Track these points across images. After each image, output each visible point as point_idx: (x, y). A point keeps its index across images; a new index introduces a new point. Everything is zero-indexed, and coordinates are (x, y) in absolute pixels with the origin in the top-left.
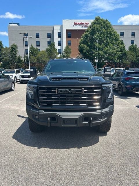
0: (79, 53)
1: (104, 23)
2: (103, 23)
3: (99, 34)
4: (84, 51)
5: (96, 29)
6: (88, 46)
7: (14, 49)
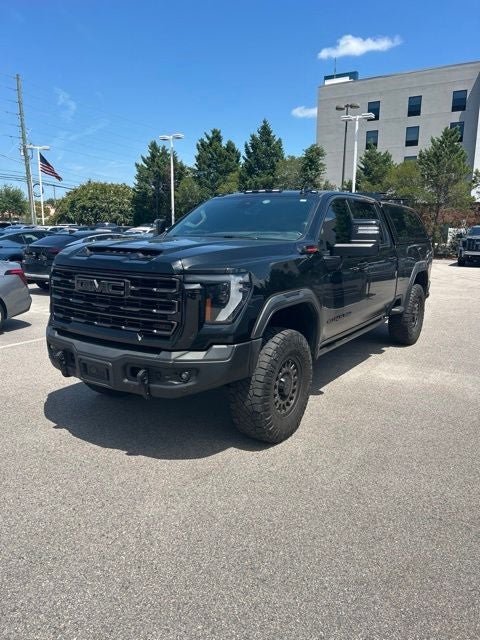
7: (312, 161)
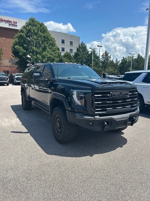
0: (13, 55)
1: (41, 26)
2: (39, 26)
3: (35, 37)
4: (21, 54)
5: (32, 31)
6: (24, 48)
